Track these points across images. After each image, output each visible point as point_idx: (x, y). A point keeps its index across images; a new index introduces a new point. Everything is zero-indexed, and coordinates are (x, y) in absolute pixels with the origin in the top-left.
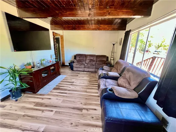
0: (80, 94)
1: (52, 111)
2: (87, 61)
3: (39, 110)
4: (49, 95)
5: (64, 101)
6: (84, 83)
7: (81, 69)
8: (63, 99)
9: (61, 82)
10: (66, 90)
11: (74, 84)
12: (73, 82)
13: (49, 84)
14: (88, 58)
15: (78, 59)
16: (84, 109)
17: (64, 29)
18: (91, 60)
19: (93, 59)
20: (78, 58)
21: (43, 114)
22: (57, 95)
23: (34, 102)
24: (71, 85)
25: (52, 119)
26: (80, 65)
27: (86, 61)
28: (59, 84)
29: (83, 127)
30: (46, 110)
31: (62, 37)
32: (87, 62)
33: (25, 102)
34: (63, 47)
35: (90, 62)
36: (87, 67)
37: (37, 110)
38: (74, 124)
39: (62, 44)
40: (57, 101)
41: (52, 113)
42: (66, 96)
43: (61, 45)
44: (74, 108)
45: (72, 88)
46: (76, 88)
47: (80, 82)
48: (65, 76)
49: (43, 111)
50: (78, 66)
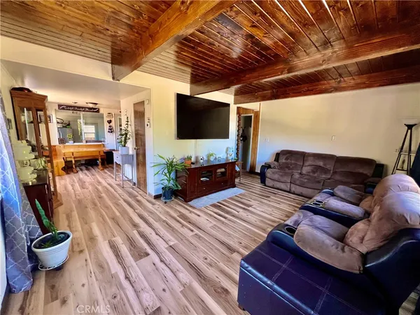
0: (248, 229)
1: (192, 231)
2: (305, 170)
3: (180, 223)
4: (200, 210)
5: (214, 227)
6: (271, 214)
7: (282, 186)
8: (215, 223)
9: (231, 198)
10: (228, 212)
11: (250, 209)
12: (251, 206)
13: (210, 196)
14: (310, 162)
15: (284, 161)
16: (238, 252)
17: (264, 98)
18: (317, 169)
19: (325, 165)
20: (282, 160)
21: (182, 229)
22: (211, 215)
23: (180, 212)
24: (244, 209)
25: (188, 240)
26: (282, 176)
27: (304, 168)
28: (225, 201)
29: (218, 272)
30: (187, 227)
31: (257, 114)
32: (304, 172)
33: (172, 208)
34: (256, 135)
35: (314, 172)
36: (298, 182)
37: (178, 221)
38: (208, 261)
39: (256, 129)
40: (206, 222)
41: (191, 234)
42: (223, 223)
43: (254, 130)
44: (222, 243)
45: (242, 213)
46: (249, 217)
47: (263, 210)
48: (243, 191)
49: (183, 225)
50: (276, 176)
